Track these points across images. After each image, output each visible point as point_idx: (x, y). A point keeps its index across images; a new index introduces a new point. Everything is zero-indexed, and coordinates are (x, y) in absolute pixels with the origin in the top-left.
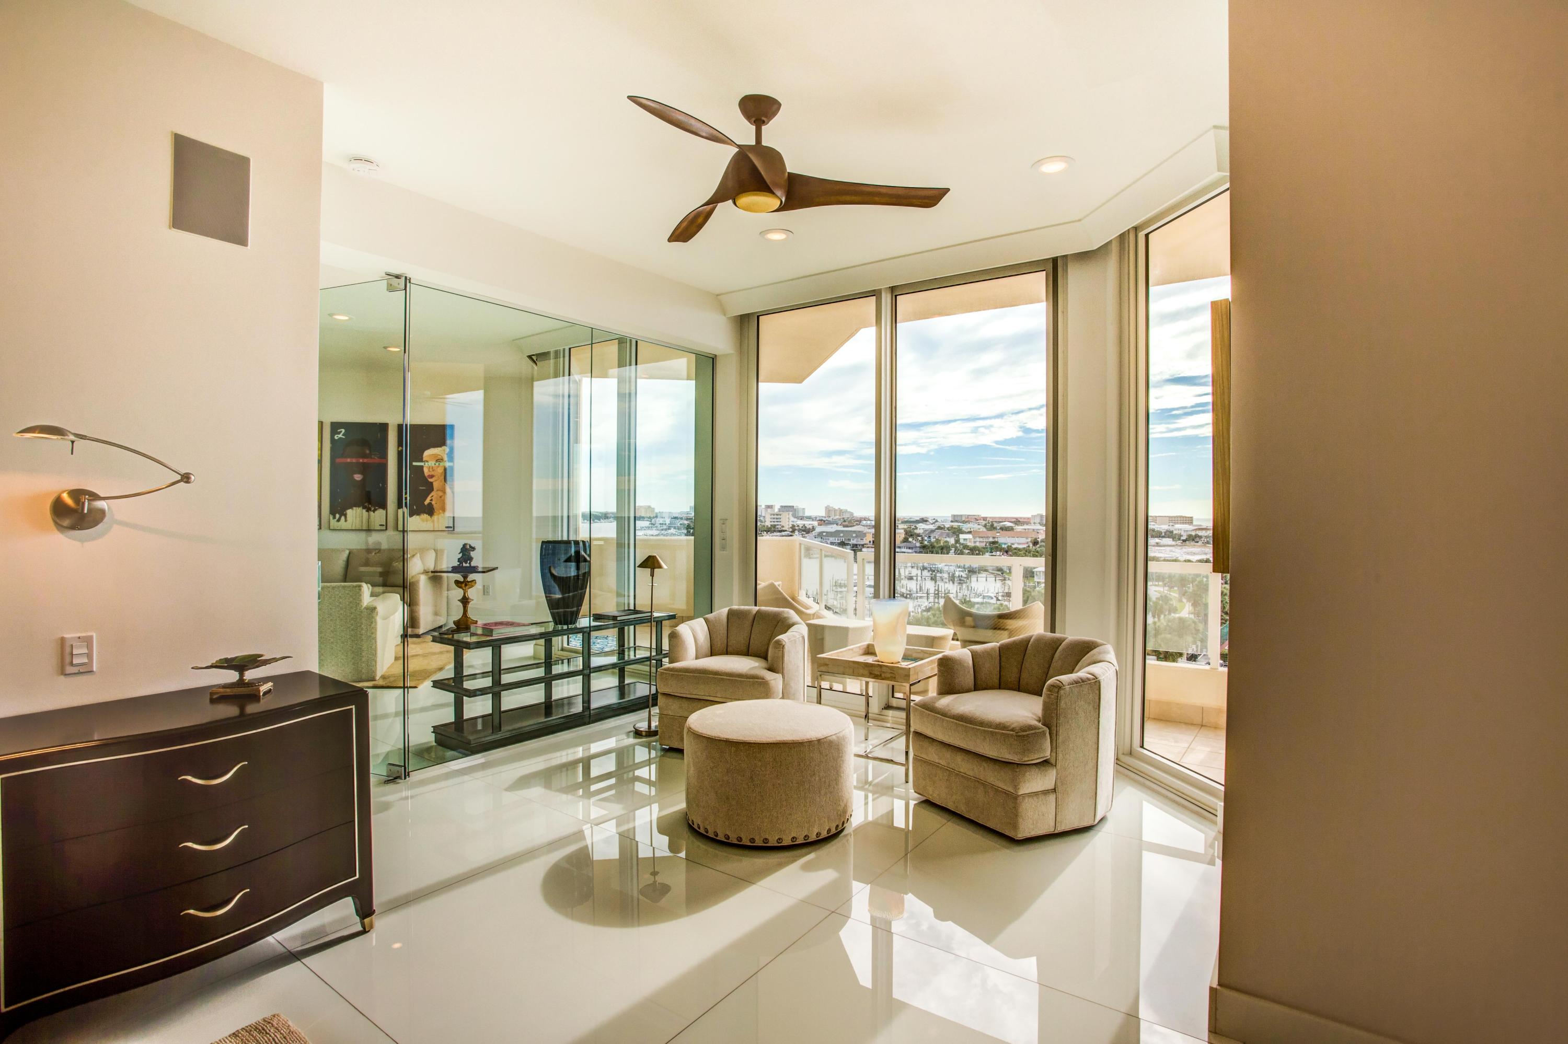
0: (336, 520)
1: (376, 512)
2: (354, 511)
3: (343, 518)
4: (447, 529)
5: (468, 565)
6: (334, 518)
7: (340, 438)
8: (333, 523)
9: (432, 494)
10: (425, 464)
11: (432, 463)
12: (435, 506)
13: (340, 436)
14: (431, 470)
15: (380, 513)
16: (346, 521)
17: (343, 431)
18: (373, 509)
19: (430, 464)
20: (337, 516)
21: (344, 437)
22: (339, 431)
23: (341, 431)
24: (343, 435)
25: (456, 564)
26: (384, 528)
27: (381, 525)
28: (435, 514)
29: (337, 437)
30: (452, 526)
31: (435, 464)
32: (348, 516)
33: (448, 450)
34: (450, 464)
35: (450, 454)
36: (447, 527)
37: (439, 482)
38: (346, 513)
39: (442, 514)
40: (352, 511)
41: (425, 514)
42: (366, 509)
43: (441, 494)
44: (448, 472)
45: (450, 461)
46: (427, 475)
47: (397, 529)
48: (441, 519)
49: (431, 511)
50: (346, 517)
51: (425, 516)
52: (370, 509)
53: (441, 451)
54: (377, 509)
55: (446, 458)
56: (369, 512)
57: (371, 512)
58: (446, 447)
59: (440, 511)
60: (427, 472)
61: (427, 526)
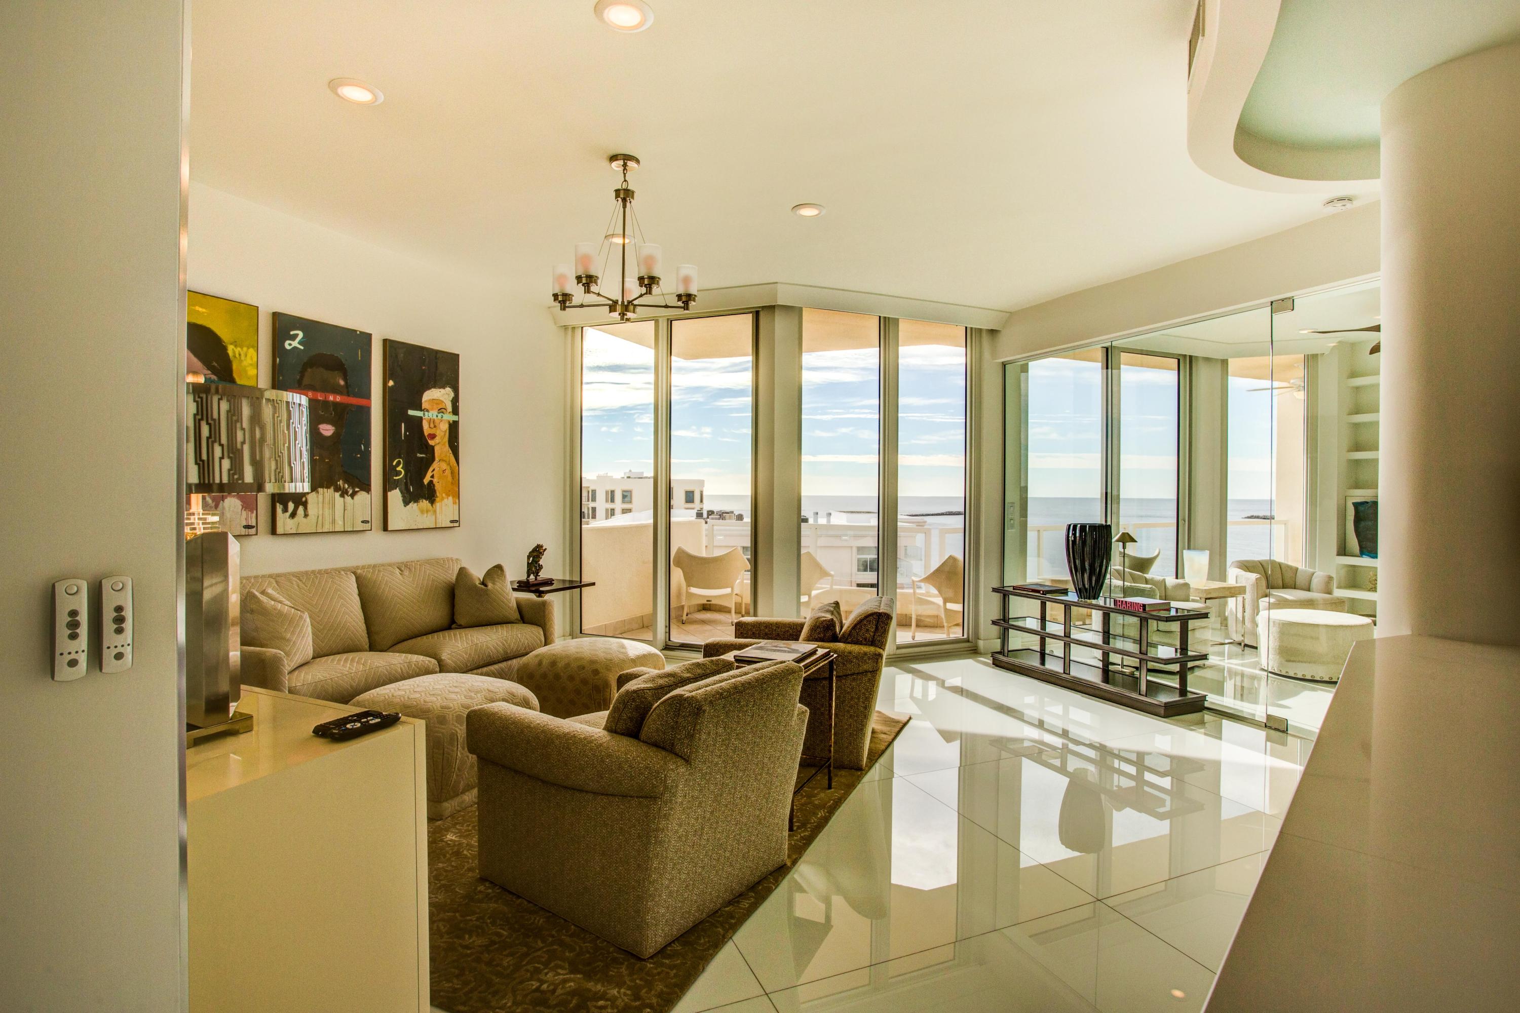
0: (288, 514)
1: (356, 497)
2: (321, 497)
3: (301, 509)
4: (452, 525)
6: (285, 510)
7: (295, 348)
8: (283, 518)
9: (435, 465)
10: (424, 415)
11: (433, 414)
12: (438, 487)
13: (295, 344)
14: (432, 425)
16: (306, 516)
17: (301, 335)
18: (351, 491)
19: (430, 414)
20: (291, 506)
21: (302, 348)
22: (292, 333)
23: (297, 335)
24: (300, 343)
25: (524, 578)
26: (367, 526)
27: (363, 522)
28: (437, 499)
29: (290, 345)
31: (437, 416)
33: (452, 395)
34: (455, 418)
35: (455, 401)
36: (452, 522)
37: (441, 447)
38: (306, 502)
39: (446, 500)
40: (318, 497)
41: (424, 501)
42: (340, 492)
43: (444, 466)
44: (454, 428)
45: (455, 411)
46: (426, 434)
47: (385, 528)
48: (445, 508)
49: (429, 494)
50: (306, 509)
51: (425, 503)
52: (347, 493)
53: (443, 395)
54: (358, 492)
55: (450, 409)
56: (344, 497)
57: (348, 499)
58: (449, 388)
59: (444, 495)
60: (426, 430)
61: (429, 521)
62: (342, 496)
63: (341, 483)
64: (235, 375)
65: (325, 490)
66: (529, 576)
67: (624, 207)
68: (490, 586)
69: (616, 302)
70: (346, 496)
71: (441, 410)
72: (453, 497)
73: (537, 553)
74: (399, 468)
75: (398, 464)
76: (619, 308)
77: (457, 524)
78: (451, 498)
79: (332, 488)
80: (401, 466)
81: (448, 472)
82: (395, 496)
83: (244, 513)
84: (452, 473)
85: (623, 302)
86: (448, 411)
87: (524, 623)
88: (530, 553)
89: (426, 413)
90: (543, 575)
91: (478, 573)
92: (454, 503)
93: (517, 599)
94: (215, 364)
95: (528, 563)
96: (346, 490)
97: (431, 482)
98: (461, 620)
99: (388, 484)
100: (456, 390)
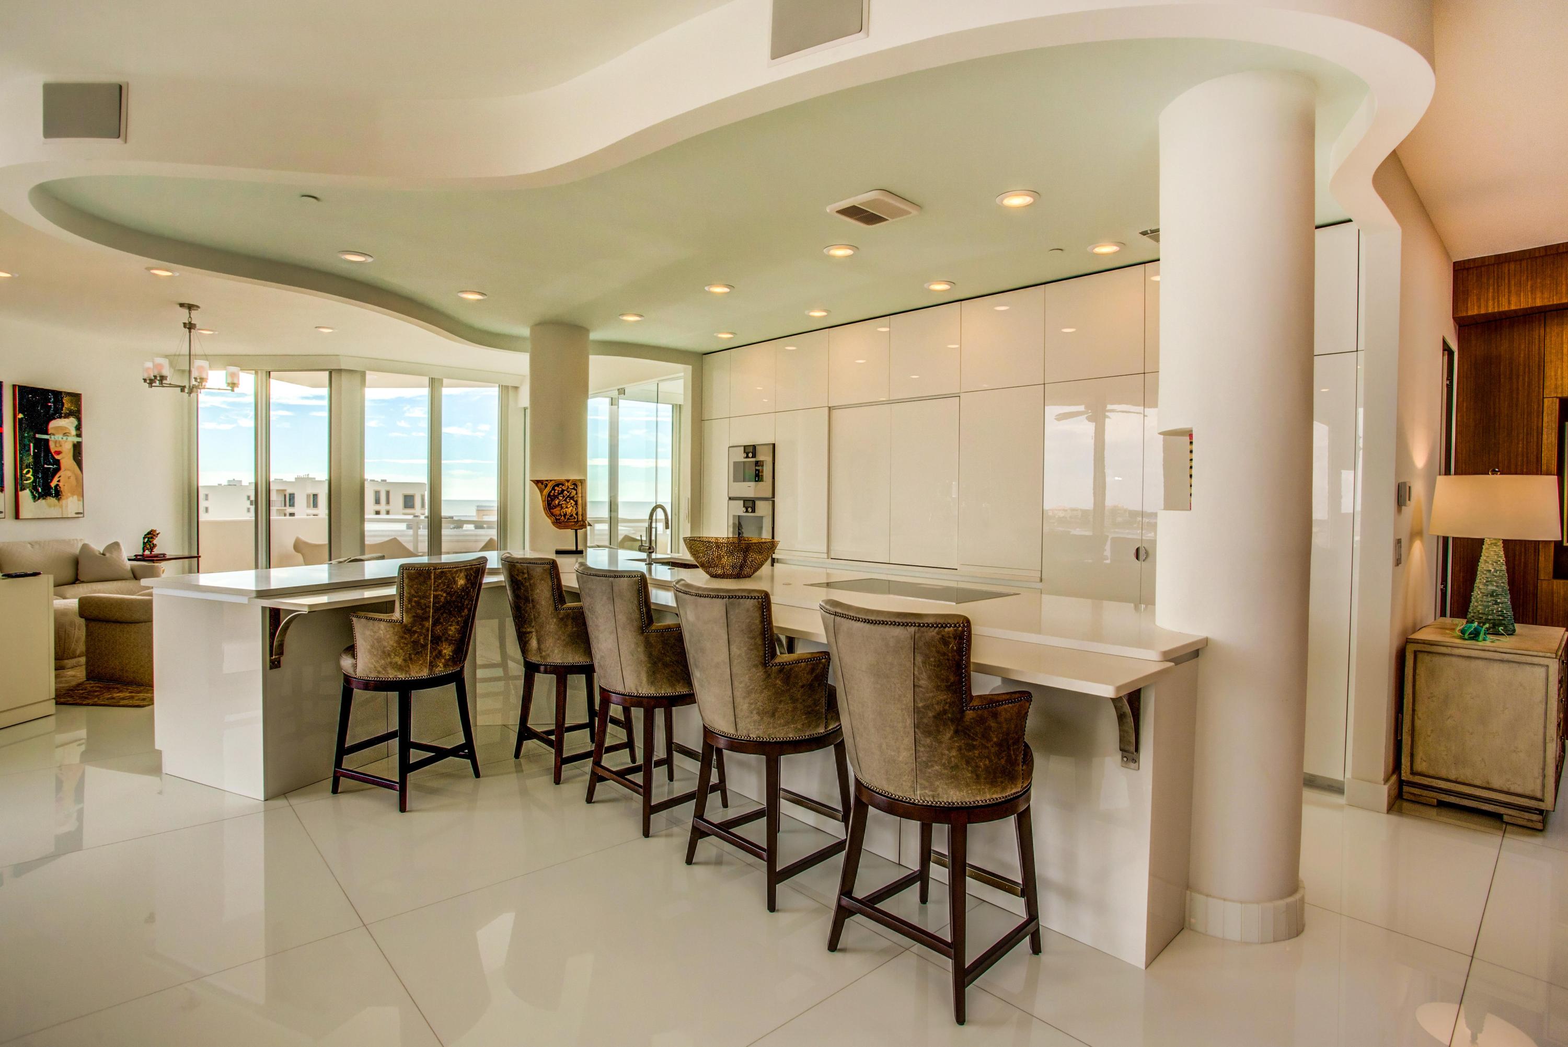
4: (77, 515)
9: (61, 473)
10: (51, 437)
12: (64, 488)
14: (58, 445)
19: (56, 437)
28: (63, 497)
31: (62, 438)
33: (76, 423)
34: (79, 439)
35: (79, 428)
36: (77, 513)
37: (66, 460)
39: (71, 498)
41: (51, 498)
44: (77, 448)
45: (79, 435)
46: (53, 451)
47: (17, 517)
48: (70, 504)
49: (58, 494)
51: (52, 500)
53: (69, 423)
55: (74, 432)
58: (73, 419)
59: (69, 494)
60: (53, 448)
61: (55, 512)
66: (144, 551)
67: (190, 332)
68: (108, 555)
69: (184, 387)
71: (66, 434)
72: (78, 496)
73: (151, 536)
74: (29, 475)
75: (28, 472)
76: (186, 390)
77: (82, 515)
78: (75, 497)
80: (30, 473)
81: (73, 479)
82: (26, 495)
84: (77, 479)
85: (190, 386)
86: (72, 435)
87: (136, 579)
88: (145, 535)
90: (156, 551)
91: (98, 547)
92: (79, 500)
93: (131, 565)
95: (144, 542)
98: (81, 578)
99: (19, 486)
100: (79, 420)
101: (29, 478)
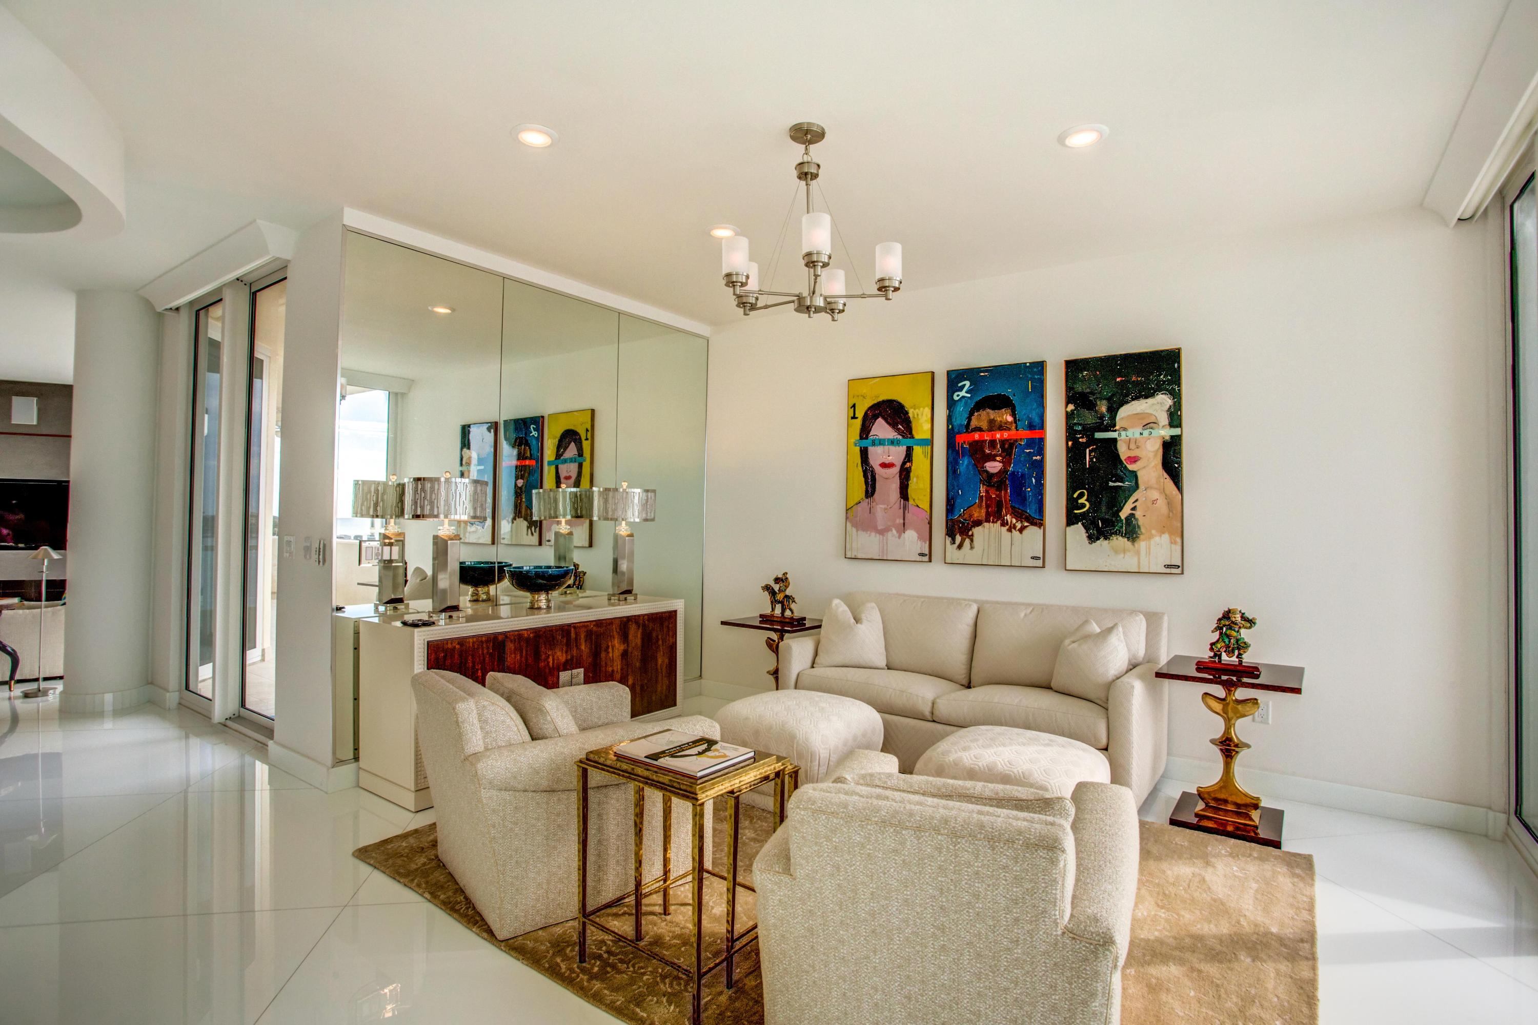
0: (955, 546)
1: (1026, 533)
2: (986, 531)
3: (967, 541)
4: (1168, 571)
5: (1234, 659)
6: (953, 542)
7: (963, 397)
8: (951, 549)
9: (1139, 495)
10: (1120, 435)
11: (1134, 433)
12: (1142, 522)
13: (963, 393)
14: (1133, 446)
15: (1033, 532)
16: (972, 548)
17: (967, 383)
18: (1019, 525)
19: (1130, 433)
20: (958, 539)
21: (969, 395)
22: (960, 385)
23: (964, 385)
24: (967, 392)
26: (1039, 563)
27: (1033, 558)
28: (1142, 537)
29: (958, 396)
30: (1179, 564)
31: (1141, 434)
32: (975, 538)
33: (1169, 403)
34: (1176, 432)
35: (1175, 410)
36: (1168, 566)
37: (1148, 471)
38: (972, 535)
39: (1157, 539)
40: (984, 531)
41: (1120, 538)
42: (1007, 527)
43: (1155, 495)
44: (1172, 448)
45: (1175, 423)
46: (1123, 457)
47: (1065, 567)
48: (1156, 548)
49: (1131, 531)
50: (972, 541)
51: (1119, 541)
52: (1015, 527)
53: (1153, 405)
54: (1027, 526)
55: (1164, 419)
56: (1011, 532)
57: (1016, 533)
58: (1163, 396)
59: (1154, 532)
60: (1123, 452)
61: (1128, 561)
62: (1010, 530)
63: (1008, 517)
64: (914, 433)
65: (991, 524)
67: (808, 183)
70: (1013, 530)
71: (1149, 425)
72: (1171, 534)
74: (1080, 501)
75: (1081, 495)
77: (1179, 571)
78: (1166, 537)
79: (999, 522)
80: (1085, 497)
81: (1162, 503)
82: (1078, 530)
83: (919, 543)
84: (1170, 504)
86: (1161, 424)
87: (1103, 705)
89: (1123, 433)
90: (1250, 657)
92: (1173, 542)
94: (900, 426)
96: (1014, 525)
97: (1132, 515)
99: (1067, 518)
100: (1177, 396)
101: (1083, 506)
